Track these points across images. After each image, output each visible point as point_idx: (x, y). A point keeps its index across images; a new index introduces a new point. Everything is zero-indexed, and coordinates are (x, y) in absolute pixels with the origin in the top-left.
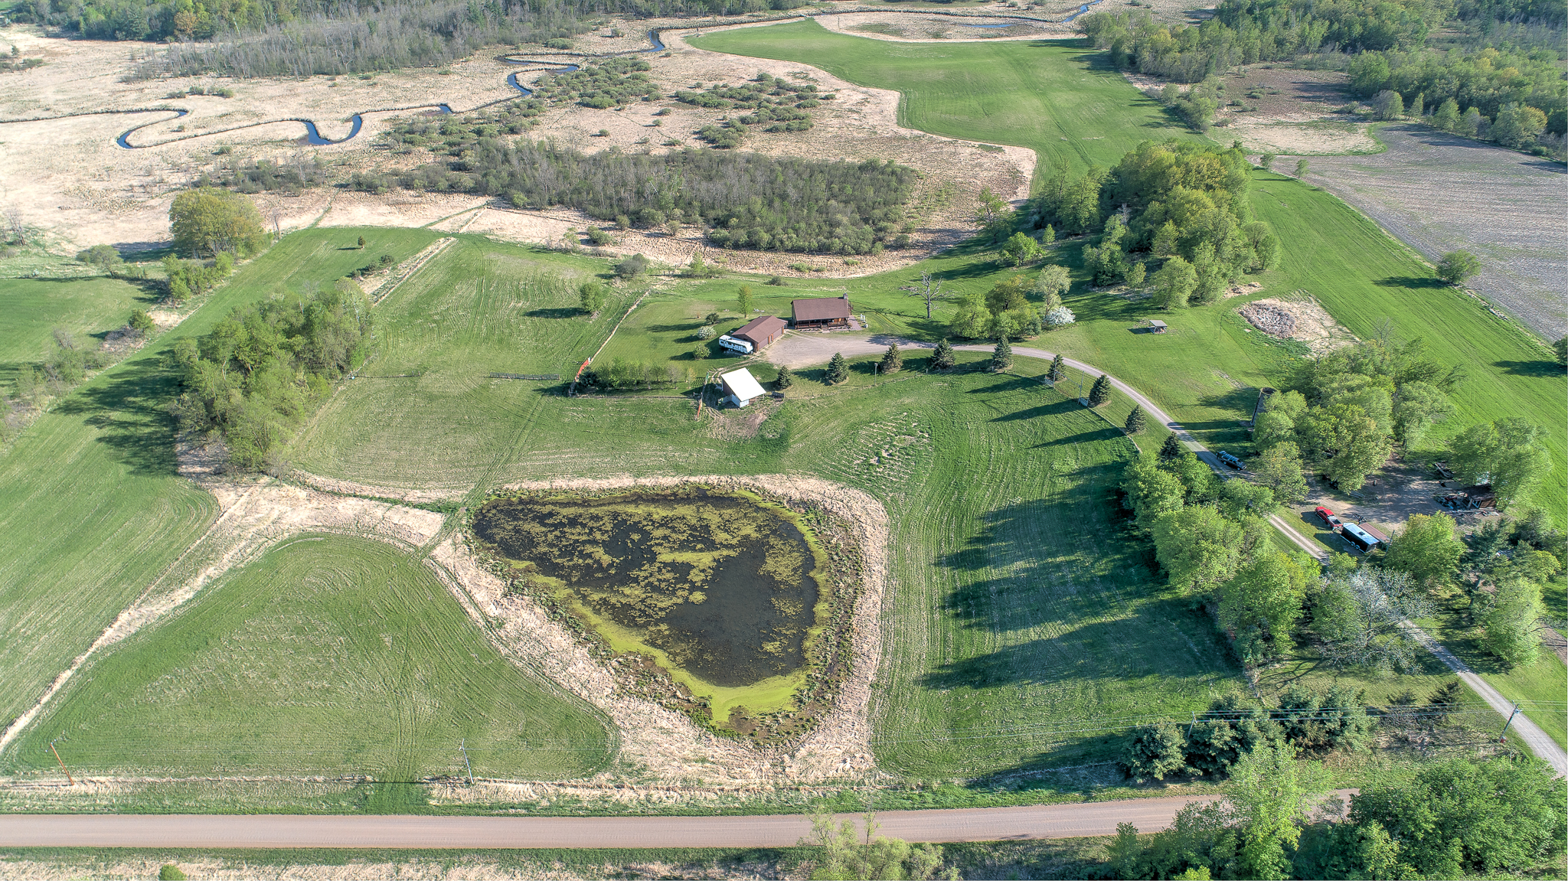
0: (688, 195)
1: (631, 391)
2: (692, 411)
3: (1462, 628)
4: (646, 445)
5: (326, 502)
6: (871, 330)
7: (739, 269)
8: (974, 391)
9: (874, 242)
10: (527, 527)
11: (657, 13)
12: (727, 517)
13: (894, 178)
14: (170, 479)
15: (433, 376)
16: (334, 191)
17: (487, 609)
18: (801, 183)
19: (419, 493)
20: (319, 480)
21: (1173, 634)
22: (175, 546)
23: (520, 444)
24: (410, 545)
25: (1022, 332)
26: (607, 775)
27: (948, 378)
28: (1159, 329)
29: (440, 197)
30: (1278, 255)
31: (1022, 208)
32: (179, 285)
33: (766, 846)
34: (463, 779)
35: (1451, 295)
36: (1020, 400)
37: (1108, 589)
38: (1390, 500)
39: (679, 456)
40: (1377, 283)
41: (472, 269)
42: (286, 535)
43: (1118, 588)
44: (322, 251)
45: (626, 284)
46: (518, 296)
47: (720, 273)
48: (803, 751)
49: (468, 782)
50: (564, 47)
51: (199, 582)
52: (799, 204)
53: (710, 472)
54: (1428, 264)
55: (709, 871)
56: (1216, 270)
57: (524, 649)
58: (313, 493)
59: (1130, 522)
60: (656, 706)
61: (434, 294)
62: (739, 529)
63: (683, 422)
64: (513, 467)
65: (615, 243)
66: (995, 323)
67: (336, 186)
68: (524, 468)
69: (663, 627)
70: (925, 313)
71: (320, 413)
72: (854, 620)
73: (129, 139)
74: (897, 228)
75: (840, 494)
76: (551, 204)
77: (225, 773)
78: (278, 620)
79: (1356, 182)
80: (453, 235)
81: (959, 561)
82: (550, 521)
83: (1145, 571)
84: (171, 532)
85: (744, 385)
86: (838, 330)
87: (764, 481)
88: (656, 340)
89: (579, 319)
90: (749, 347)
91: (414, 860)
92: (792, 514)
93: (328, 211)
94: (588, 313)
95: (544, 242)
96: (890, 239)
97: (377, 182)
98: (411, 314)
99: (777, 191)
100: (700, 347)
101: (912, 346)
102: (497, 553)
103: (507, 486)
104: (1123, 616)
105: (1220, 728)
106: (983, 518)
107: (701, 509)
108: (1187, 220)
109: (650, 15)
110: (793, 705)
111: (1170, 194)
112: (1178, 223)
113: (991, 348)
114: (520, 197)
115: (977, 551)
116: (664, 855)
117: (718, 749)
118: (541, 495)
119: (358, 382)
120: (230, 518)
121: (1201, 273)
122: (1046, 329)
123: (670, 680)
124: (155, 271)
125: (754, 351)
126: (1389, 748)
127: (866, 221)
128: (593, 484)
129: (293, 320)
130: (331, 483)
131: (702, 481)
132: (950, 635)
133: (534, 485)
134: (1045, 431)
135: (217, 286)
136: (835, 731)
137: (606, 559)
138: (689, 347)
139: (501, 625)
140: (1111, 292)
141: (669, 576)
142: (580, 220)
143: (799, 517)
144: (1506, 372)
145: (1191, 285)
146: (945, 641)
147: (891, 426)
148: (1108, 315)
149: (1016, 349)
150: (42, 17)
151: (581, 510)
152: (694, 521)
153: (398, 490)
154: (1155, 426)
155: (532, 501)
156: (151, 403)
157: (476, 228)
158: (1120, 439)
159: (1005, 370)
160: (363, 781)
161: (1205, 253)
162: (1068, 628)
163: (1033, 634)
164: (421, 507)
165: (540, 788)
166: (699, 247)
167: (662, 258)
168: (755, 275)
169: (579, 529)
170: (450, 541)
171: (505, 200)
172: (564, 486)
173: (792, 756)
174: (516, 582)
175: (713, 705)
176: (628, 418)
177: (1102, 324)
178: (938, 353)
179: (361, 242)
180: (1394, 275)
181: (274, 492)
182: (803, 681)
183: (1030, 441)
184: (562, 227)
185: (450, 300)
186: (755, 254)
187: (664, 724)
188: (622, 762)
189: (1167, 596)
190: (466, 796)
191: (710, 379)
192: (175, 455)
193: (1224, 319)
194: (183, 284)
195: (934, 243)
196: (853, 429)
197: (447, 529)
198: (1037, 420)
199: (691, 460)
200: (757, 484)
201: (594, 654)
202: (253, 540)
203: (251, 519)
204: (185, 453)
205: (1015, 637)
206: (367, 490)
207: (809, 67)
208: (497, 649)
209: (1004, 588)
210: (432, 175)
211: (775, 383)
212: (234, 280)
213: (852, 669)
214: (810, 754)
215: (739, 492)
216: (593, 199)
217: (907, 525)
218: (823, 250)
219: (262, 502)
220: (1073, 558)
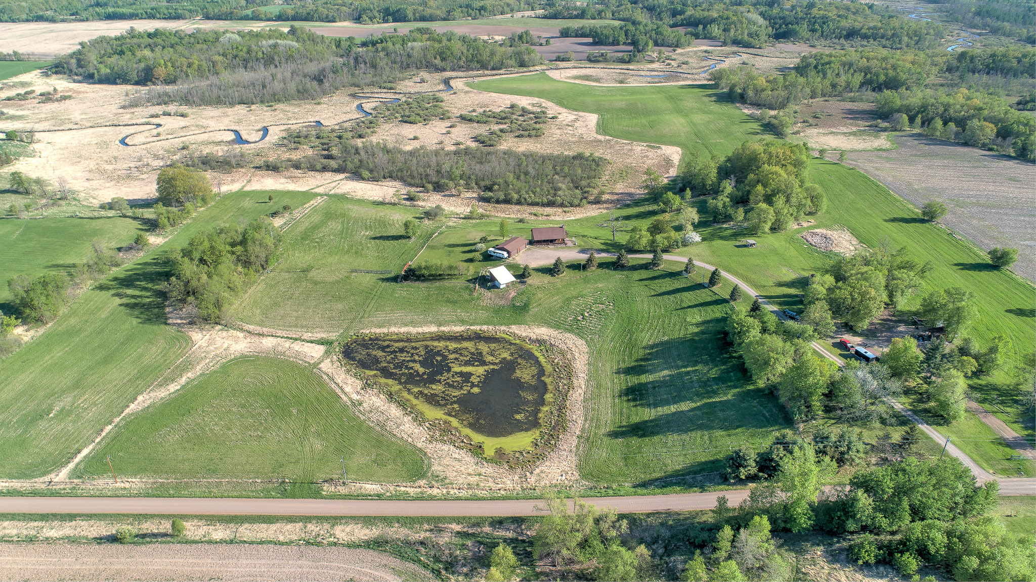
0: (468, 172)
1: (435, 279)
2: (471, 291)
3: (923, 402)
4: (444, 309)
5: (255, 339)
6: (579, 246)
7: (499, 214)
8: (641, 280)
9: (581, 200)
10: (374, 353)
11: (448, 69)
12: (493, 348)
13: (594, 163)
14: (163, 326)
15: (317, 271)
16: (253, 170)
17: (352, 396)
18: (537, 166)
19: (310, 335)
20: (251, 327)
21: (754, 407)
22: (168, 362)
23: (370, 308)
24: (306, 362)
25: (670, 247)
26: (424, 481)
27: (625, 273)
28: (751, 245)
29: (317, 174)
30: (825, 204)
31: (672, 181)
32: (163, 220)
33: (516, 515)
34: (341, 481)
35: (930, 227)
36: (668, 285)
37: (717, 384)
38: (885, 336)
39: (463, 315)
40: (886, 221)
41: (338, 213)
42: (233, 356)
43: (723, 384)
44: (247, 204)
45: (431, 222)
46: (366, 229)
47: (488, 217)
48: (538, 471)
49: (344, 483)
50: (391, 89)
51: (183, 380)
52: (536, 177)
53: (482, 324)
54: (917, 210)
55: (484, 529)
56: (786, 211)
57: (374, 416)
58: (248, 335)
59: (731, 349)
60: (452, 447)
61: (315, 228)
62: (500, 354)
63: (467, 296)
64: (365, 320)
65: (424, 200)
66: (653, 241)
67: (254, 167)
68: (372, 321)
69: (456, 406)
70: (612, 238)
71: (250, 291)
72: (568, 403)
73: (126, 141)
74: (595, 192)
75: (560, 336)
76: (384, 178)
77: (204, 477)
78: (230, 400)
79: (877, 165)
80: (326, 195)
81: (629, 371)
82: (388, 350)
83: (739, 375)
84: (165, 354)
85: (503, 275)
86: (559, 246)
87: (515, 329)
88: (450, 252)
89: (404, 241)
90: (506, 255)
91: (314, 522)
92: (531, 346)
93: (249, 181)
94: (409, 237)
95: (381, 199)
96: (592, 198)
97: (279, 165)
98: (302, 238)
99: (522, 171)
100: (477, 255)
101: (604, 255)
102: (358, 367)
103: (362, 331)
104: (725, 398)
105: (778, 450)
106: (645, 348)
107: (477, 344)
108: (770, 184)
109: (444, 70)
110: (532, 447)
111: (760, 170)
112: (765, 186)
113: (651, 256)
114: (366, 174)
115: (641, 366)
116: (458, 520)
117: (488, 469)
118: (382, 335)
119: (272, 274)
120: (199, 347)
121: (777, 213)
122: (685, 245)
123: (460, 434)
124: (149, 214)
125: (509, 257)
126: (877, 464)
127: (577, 188)
128: (413, 330)
129: (236, 237)
130: (258, 329)
131: (478, 329)
132: (624, 410)
133: (378, 331)
134: (682, 301)
135: (185, 222)
136: (556, 460)
137: (421, 370)
138: (470, 256)
139: (360, 404)
140: (724, 226)
141: (458, 379)
142: (403, 187)
143: (535, 348)
144: (960, 269)
145: (770, 219)
146: (621, 414)
147: (590, 300)
148: (722, 238)
149: (665, 256)
150: (71, 71)
151: (406, 344)
152: (473, 350)
153: (298, 333)
154: (747, 297)
155: (377, 339)
156: (150, 285)
157: (339, 191)
158: (727, 305)
159: (659, 268)
160: (284, 482)
161: (780, 201)
162: (694, 405)
163: (673, 408)
164: (312, 342)
165: (385, 487)
166: (475, 202)
167: (452, 208)
168: (509, 218)
169: (405, 354)
170: (329, 360)
171: (357, 175)
172: (396, 331)
173: (531, 473)
174: (369, 382)
175: (485, 447)
176: (434, 294)
177: (718, 243)
178: (619, 258)
179: (270, 199)
180: (896, 216)
181: (224, 334)
182: (538, 435)
183: (673, 306)
184: (392, 191)
185: (325, 230)
186: (509, 206)
187: (457, 456)
188: (432, 475)
189: (751, 387)
190: (342, 490)
191: (482, 272)
192: (165, 314)
193: (791, 240)
194: (166, 220)
195: (618, 200)
196: (569, 300)
197: (327, 353)
198: (678, 295)
199: (471, 317)
200: (511, 330)
201: (415, 420)
202: (213, 358)
203: (211, 348)
204: (172, 312)
205: (662, 411)
206: (279, 333)
207: (542, 100)
208: (358, 417)
209: (655, 385)
210: (312, 161)
211: (522, 275)
212: (195, 219)
213: (566, 428)
214: (542, 472)
215: (499, 335)
216: (410, 175)
217: (599, 353)
218: (551, 204)
219: (218, 339)
220: (697, 368)
